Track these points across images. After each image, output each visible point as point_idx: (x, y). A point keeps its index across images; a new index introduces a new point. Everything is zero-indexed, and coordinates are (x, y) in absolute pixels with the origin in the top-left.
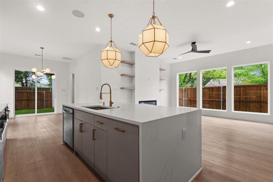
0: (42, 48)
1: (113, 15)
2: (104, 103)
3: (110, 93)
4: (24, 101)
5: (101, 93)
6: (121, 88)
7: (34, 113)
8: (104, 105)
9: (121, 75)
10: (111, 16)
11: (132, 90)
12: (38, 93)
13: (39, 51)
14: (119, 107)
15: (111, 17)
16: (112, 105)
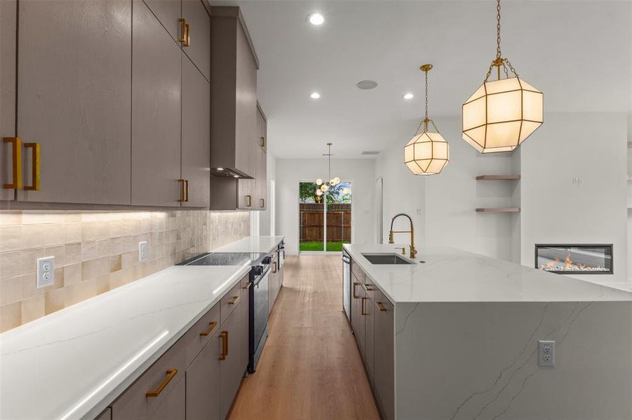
0: (329, 144)
1: (429, 65)
2: (404, 249)
3: (412, 232)
4: (315, 228)
5: (391, 232)
6: (478, 210)
7: (323, 250)
8: (404, 253)
9: (478, 178)
10: (426, 68)
11: (510, 215)
12: (327, 213)
13: (326, 149)
14: (424, 262)
15: (426, 70)
16: (416, 255)
